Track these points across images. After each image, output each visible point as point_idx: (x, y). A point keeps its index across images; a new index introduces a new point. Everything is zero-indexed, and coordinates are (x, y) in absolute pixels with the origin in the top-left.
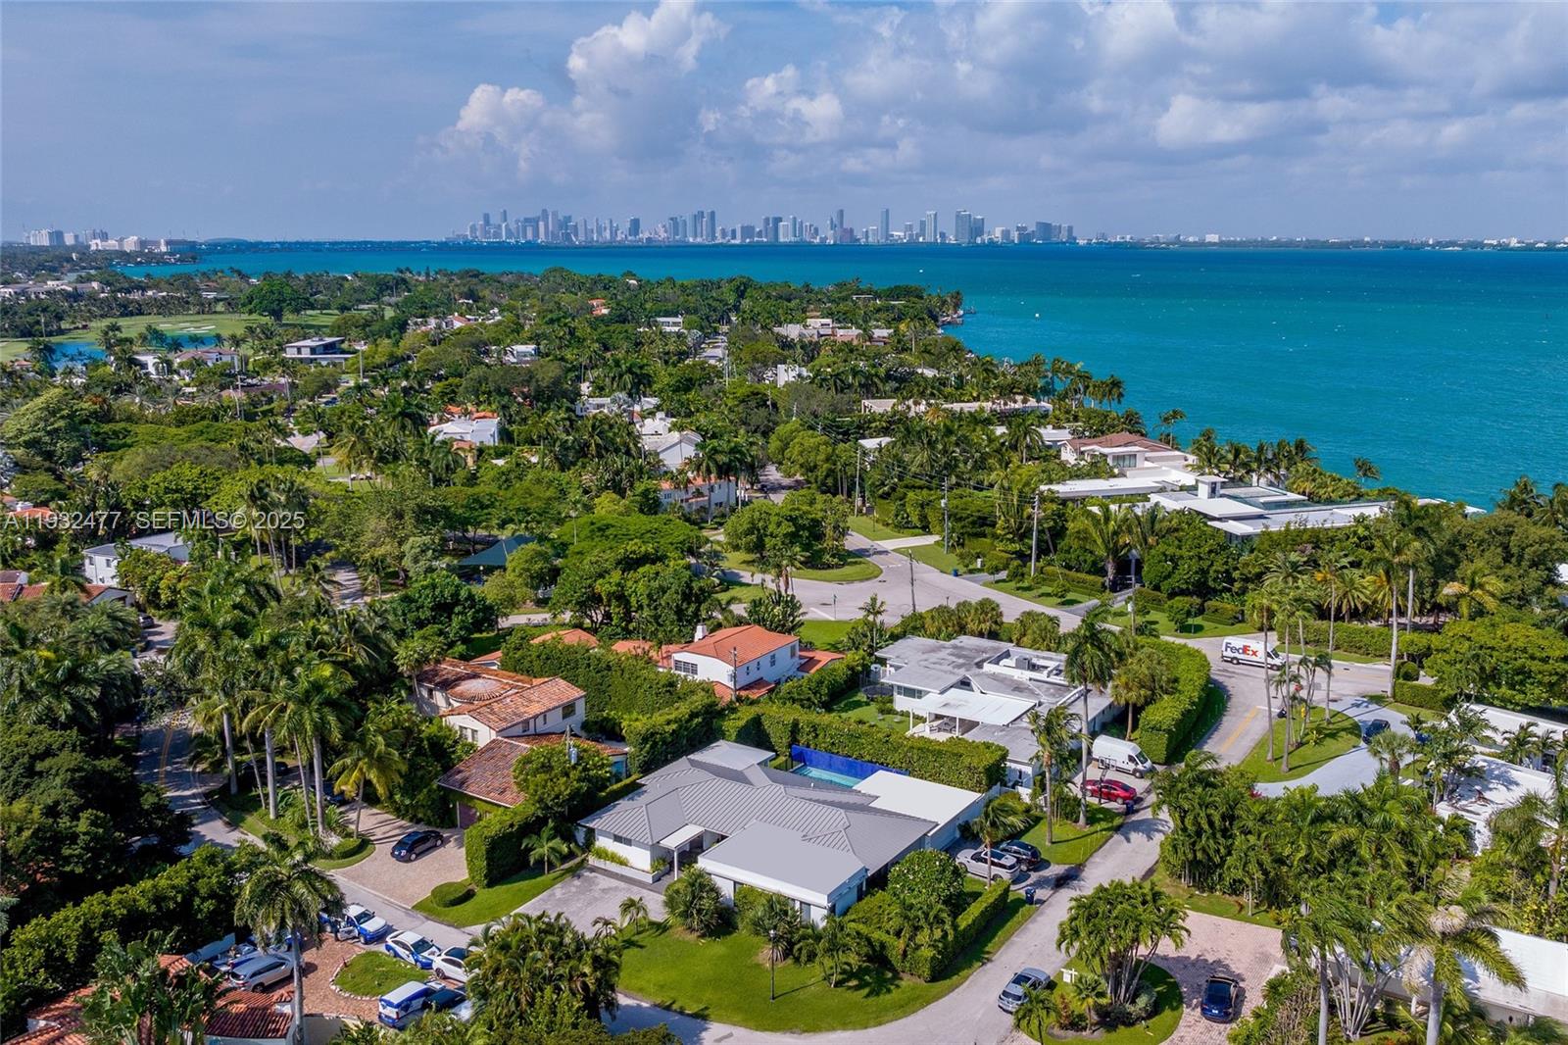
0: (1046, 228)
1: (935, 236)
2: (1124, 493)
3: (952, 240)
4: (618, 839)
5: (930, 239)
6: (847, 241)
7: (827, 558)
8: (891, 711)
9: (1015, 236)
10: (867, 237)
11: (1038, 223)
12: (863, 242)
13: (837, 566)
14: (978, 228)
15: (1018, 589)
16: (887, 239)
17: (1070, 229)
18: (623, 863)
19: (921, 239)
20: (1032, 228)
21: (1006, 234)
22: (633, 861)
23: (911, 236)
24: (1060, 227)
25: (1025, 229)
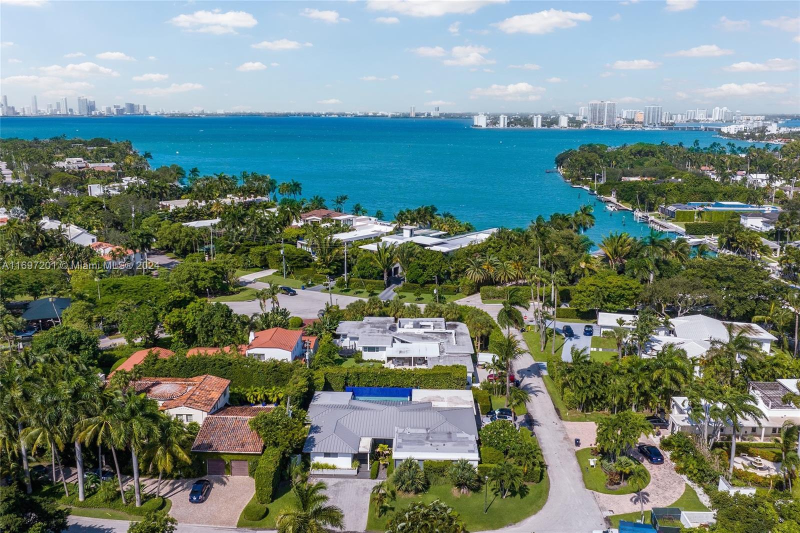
0: (131, 107)
1: (67, 110)
2: (363, 238)
3: (76, 113)
4: (327, 455)
5: (63, 112)
6: (11, 114)
7: (231, 288)
8: (363, 361)
9: (114, 111)
10: (24, 112)
11: (126, 104)
12: (21, 114)
13: (238, 292)
14: (92, 107)
15: (342, 291)
16: (37, 113)
17: (144, 107)
18: (334, 468)
19: (58, 113)
20: (123, 106)
21: (109, 109)
22: (338, 465)
23: (52, 111)
24: (139, 106)
25: (119, 107)
